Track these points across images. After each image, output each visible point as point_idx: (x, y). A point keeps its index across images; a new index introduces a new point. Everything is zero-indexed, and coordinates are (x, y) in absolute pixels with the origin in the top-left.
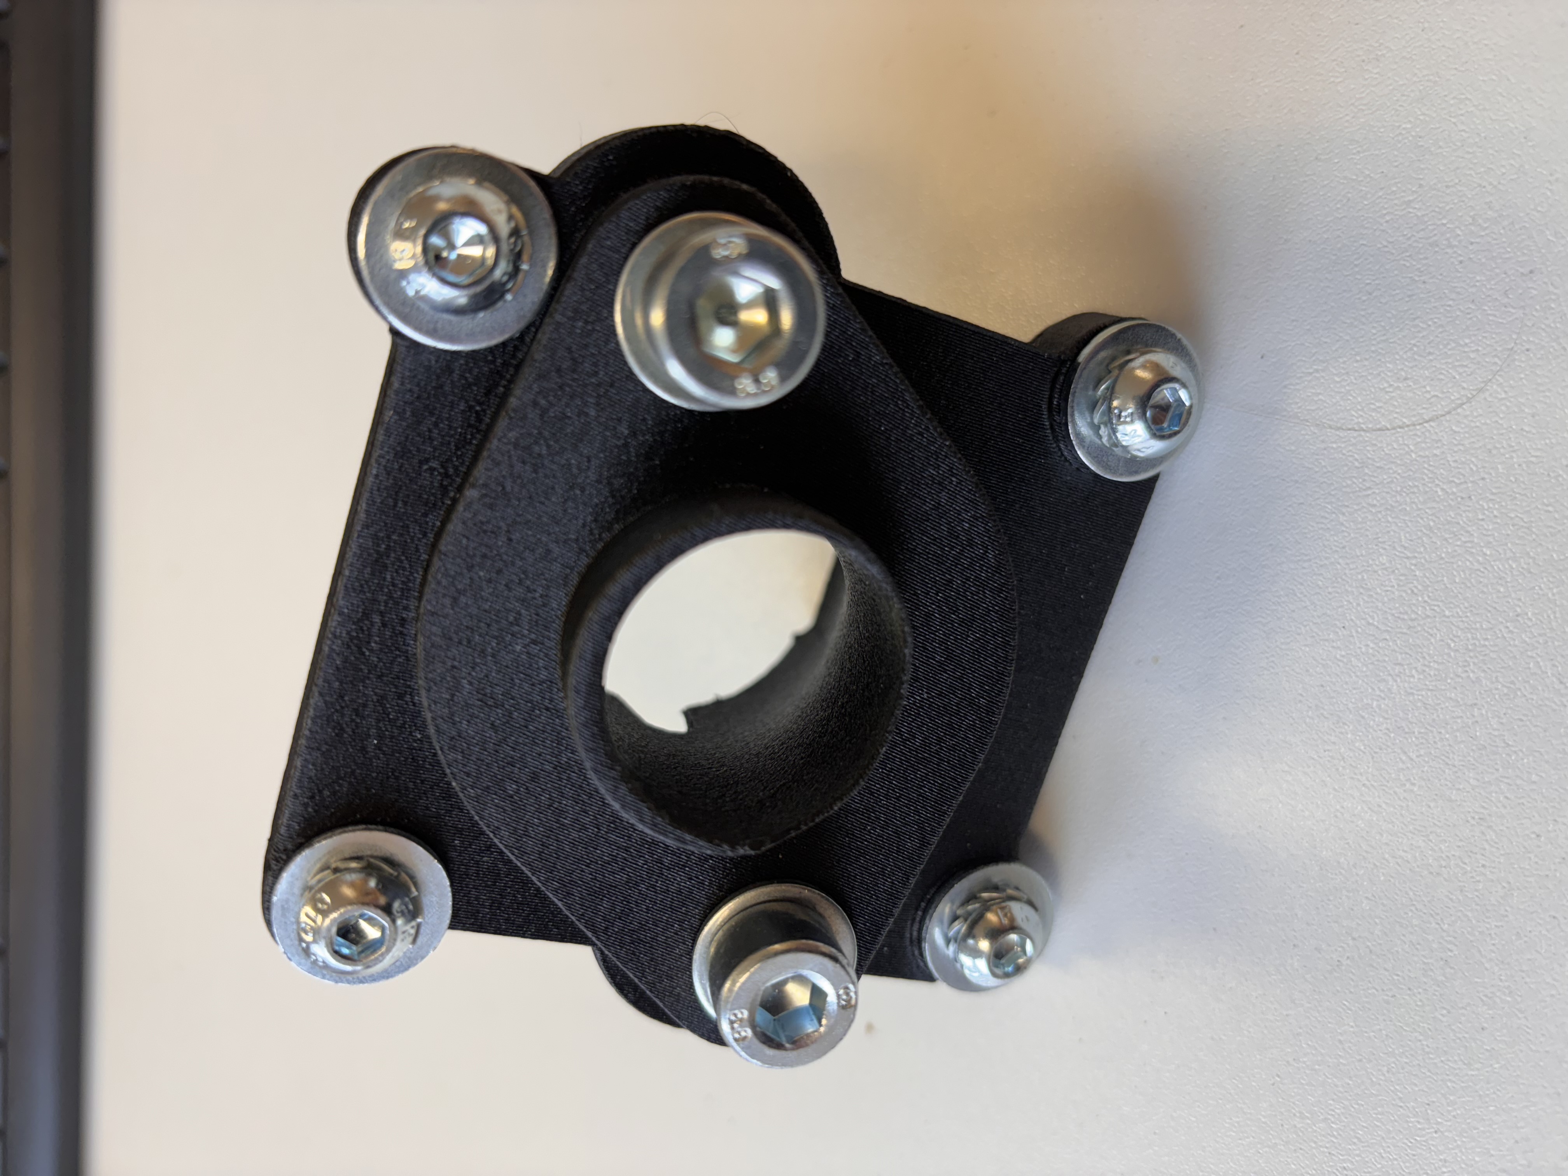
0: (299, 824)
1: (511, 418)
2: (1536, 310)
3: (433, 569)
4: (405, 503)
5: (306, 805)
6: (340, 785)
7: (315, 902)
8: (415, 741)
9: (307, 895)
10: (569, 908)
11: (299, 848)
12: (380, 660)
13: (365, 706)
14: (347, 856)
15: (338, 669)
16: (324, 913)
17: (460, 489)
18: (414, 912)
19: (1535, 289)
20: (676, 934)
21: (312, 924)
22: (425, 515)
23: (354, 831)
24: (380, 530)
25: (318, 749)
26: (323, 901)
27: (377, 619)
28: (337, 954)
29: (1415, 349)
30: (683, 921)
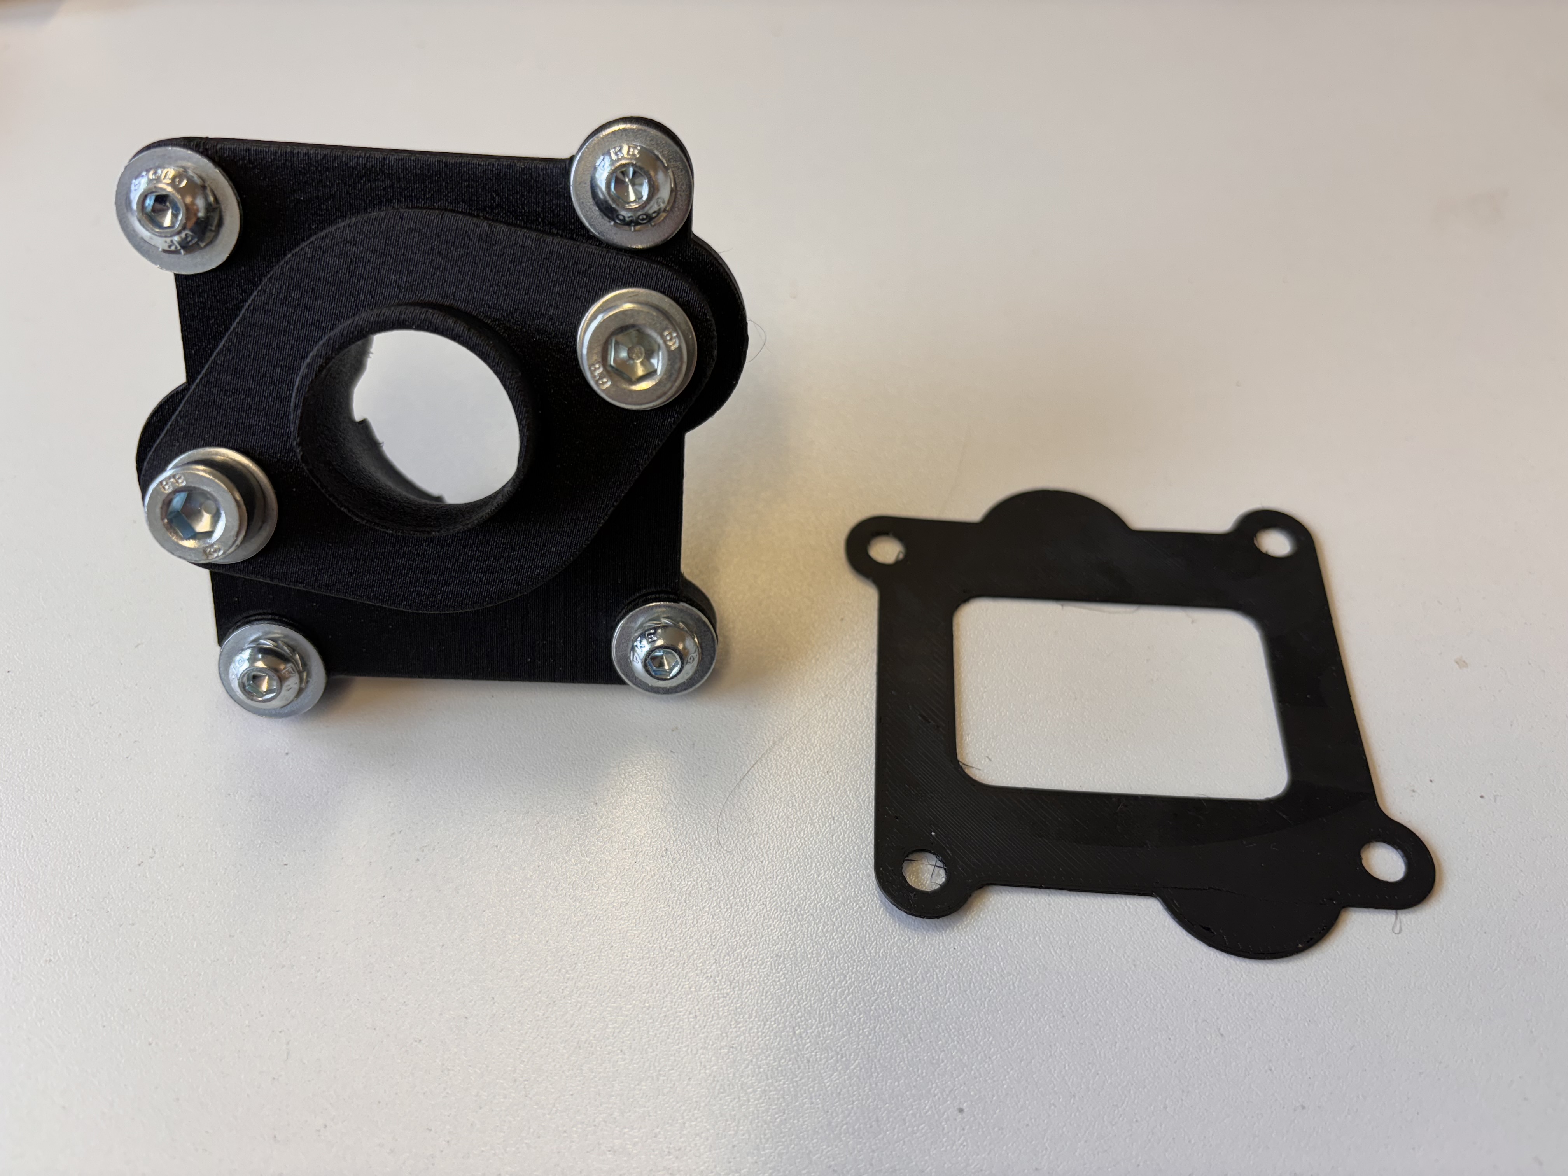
0: (229, 156)
1: (539, 239)
2: (1197, 1041)
3: (431, 212)
4: (468, 186)
5: (244, 158)
6: (264, 179)
7: (179, 176)
8: (309, 225)
9: (181, 170)
10: (221, 352)
11: (211, 158)
12: (360, 191)
13: (326, 186)
14: (216, 192)
15: (346, 164)
16: (173, 184)
17: (486, 218)
18: (187, 246)
19: (1211, 1038)
20: (220, 432)
21: (163, 177)
22: (463, 201)
23: (235, 194)
24: (446, 174)
25: (286, 160)
26: (180, 182)
27: (388, 183)
28: (144, 197)
29: (1156, 969)
30: (230, 434)
